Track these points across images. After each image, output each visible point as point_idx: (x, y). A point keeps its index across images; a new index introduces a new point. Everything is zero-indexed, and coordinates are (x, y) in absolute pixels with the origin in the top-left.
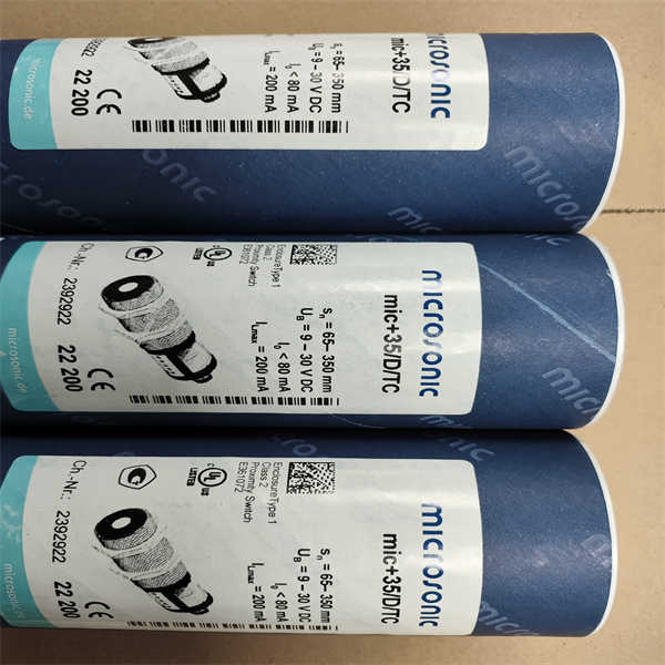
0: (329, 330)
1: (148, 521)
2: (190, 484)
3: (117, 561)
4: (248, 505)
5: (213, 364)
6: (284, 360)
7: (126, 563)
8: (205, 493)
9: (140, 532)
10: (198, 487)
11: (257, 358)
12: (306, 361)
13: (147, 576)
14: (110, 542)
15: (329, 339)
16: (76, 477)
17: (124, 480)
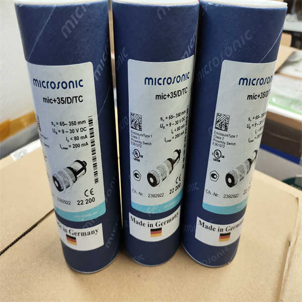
0: (59, 124)
1: (151, 173)
2: (139, 161)
3: (163, 180)
4: (146, 144)
5: (78, 161)
6: (73, 139)
7: (164, 177)
8: (142, 157)
9: (154, 175)
10: (140, 158)
11: (74, 147)
12: (72, 131)
13: (168, 171)
14: (158, 183)
15: (62, 124)
16: (138, 192)
17: (138, 179)
